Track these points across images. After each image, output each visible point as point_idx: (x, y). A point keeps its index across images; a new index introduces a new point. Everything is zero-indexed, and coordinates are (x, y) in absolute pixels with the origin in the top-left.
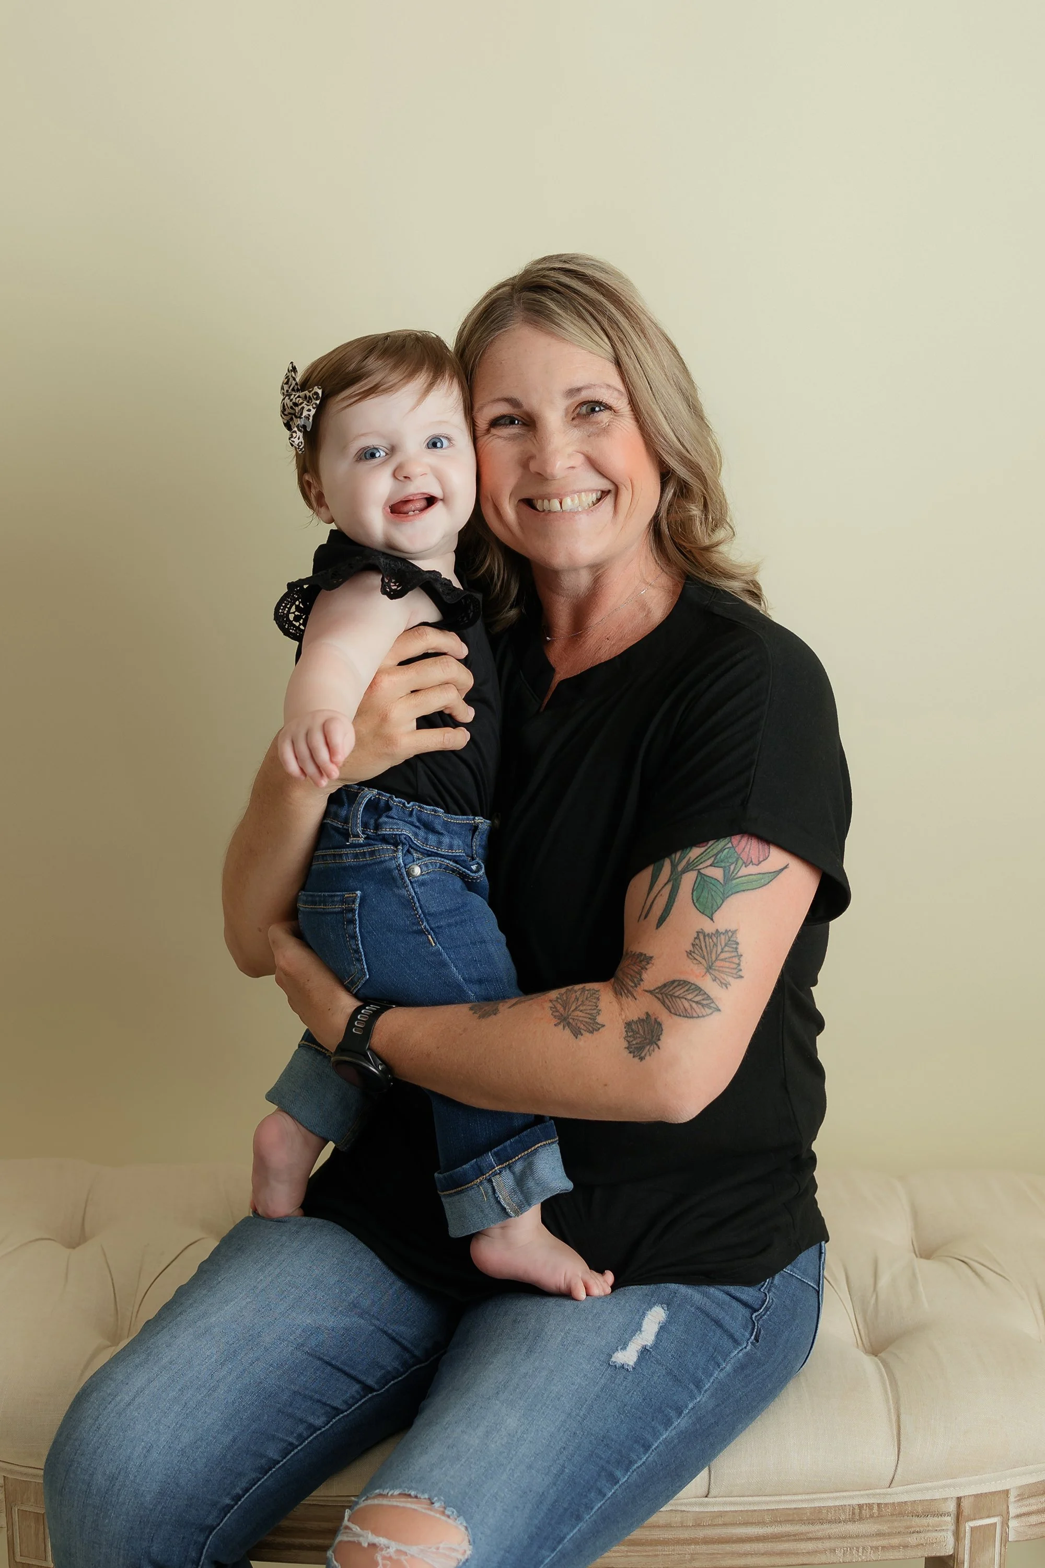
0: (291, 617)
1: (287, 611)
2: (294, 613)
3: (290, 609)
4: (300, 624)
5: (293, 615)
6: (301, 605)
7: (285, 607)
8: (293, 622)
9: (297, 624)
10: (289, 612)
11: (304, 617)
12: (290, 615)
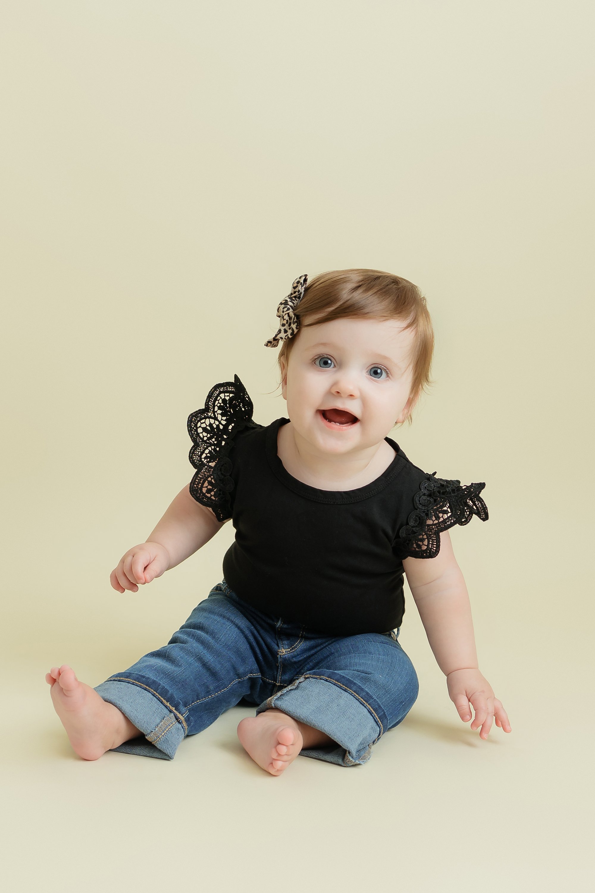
0: (204, 490)
1: (201, 486)
2: (207, 487)
3: (203, 484)
4: (211, 496)
5: (206, 489)
6: (213, 481)
7: (199, 483)
8: (206, 494)
9: (209, 495)
10: (202, 486)
11: (215, 491)
12: (203, 488)
